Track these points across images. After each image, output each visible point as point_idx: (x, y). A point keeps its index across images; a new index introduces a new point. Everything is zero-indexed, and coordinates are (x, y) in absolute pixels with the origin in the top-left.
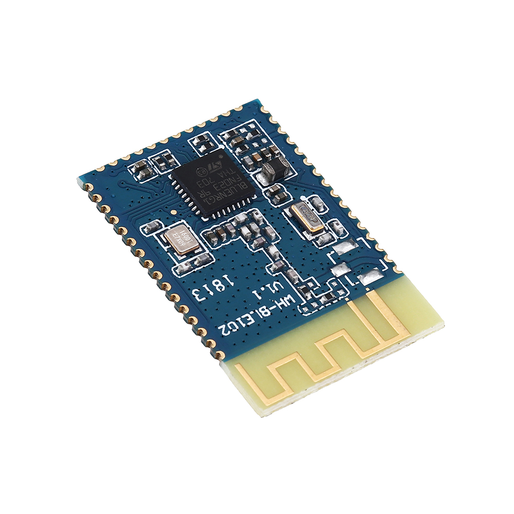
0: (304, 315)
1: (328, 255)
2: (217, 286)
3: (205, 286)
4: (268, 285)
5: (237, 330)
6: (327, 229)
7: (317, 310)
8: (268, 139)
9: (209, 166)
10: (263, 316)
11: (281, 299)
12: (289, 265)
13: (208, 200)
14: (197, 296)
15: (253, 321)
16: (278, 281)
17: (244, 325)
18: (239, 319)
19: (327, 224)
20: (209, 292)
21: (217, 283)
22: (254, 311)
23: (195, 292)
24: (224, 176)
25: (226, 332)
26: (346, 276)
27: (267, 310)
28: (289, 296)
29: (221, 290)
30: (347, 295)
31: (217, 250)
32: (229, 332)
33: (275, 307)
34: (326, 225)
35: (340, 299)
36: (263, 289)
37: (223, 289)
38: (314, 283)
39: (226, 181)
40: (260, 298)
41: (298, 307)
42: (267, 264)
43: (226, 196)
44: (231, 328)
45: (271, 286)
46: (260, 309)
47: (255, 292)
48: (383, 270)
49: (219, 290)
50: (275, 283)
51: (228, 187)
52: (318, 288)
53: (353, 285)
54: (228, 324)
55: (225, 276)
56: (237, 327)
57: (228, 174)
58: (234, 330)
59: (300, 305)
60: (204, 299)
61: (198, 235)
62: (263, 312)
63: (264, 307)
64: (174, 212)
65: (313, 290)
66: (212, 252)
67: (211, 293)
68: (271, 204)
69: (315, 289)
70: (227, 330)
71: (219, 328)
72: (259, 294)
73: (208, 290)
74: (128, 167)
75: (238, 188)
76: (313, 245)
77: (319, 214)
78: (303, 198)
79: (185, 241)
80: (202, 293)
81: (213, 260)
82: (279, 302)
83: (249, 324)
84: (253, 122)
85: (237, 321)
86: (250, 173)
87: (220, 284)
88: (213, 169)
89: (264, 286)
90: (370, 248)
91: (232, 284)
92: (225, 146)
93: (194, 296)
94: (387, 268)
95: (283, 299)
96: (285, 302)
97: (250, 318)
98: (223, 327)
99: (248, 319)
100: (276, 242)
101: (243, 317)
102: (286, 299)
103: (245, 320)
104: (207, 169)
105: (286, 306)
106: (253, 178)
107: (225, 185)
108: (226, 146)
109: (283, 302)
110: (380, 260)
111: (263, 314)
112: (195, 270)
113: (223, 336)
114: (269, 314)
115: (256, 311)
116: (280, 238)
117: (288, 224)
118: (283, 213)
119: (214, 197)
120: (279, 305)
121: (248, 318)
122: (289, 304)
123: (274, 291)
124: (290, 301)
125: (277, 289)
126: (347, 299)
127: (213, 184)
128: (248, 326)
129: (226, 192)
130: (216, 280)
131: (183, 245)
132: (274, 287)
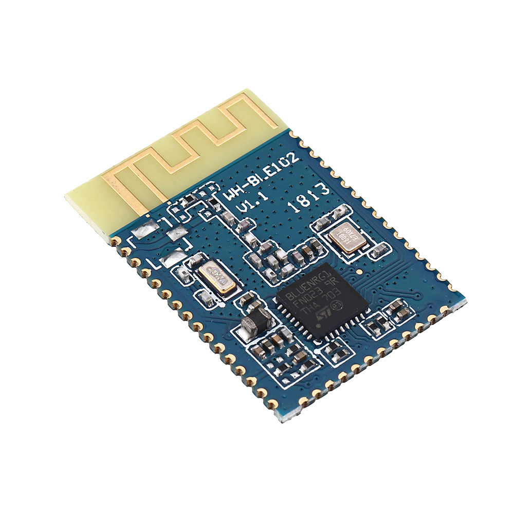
0: (213, 182)
1: (191, 247)
2: (305, 200)
3: (317, 199)
4: (252, 207)
5: (279, 160)
6: (194, 274)
7: (200, 188)
8: (267, 368)
9: (329, 313)
10: (255, 176)
11: (238, 195)
12: (232, 231)
13: (326, 276)
14: (324, 188)
15: (264, 170)
16: (242, 213)
17: (273, 165)
18: (279, 170)
19: (194, 280)
20: (312, 193)
21: (305, 203)
22: (264, 180)
23: (326, 191)
24: (312, 305)
25: (291, 156)
26: (172, 226)
27: (251, 182)
28: (229, 199)
29: (300, 197)
30: (169, 207)
31: (309, 237)
32: (287, 156)
33: (243, 187)
34: (196, 279)
35: (177, 203)
36: (258, 203)
37: (298, 198)
38: (205, 216)
39: (309, 299)
40: (260, 193)
41: (219, 190)
42: (255, 229)
43: (308, 282)
44: (287, 160)
45: (249, 207)
46: (258, 182)
47: (266, 199)
48: (132, 237)
49: (303, 196)
50: (245, 211)
51: (306, 292)
52: (200, 211)
53: (164, 219)
54: (289, 164)
55: (297, 211)
56: (280, 162)
57: (309, 307)
58: (283, 158)
59: (218, 191)
60: (316, 186)
61: (331, 251)
62: (255, 179)
63: (254, 185)
64: (359, 272)
65: (205, 208)
66: (314, 235)
67: (310, 192)
68: (256, 294)
69: (204, 209)
70: (290, 158)
71: (298, 159)
72: (260, 198)
73: (313, 195)
74: (415, 315)
75: (296, 293)
76: (208, 256)
77: (204, 289)
78: (223, 305)
79: (345, 233)
80: (318, 191)
81: (312, 226)
82: (239, 192)
83: (268, 167)
84: (285, 385)
85: (281, 168)
86: (283, 326)
87: (302, 202)
88: (326, 310)
89: (256, 206)
90: (147, 259)
91: (289, 204)
92: (314, 354)
93: (326, 188)
94: (128, 240)
95: (236, 196)
96: (234, 193)
97: (267, 172)
98: (294, 161)
99: (270, 171)
100: (248, 253)
101: (275, 173)
102: (233, 196)
103: (273, 169)
104: (331, 310)
105: (232, 189)
106: (279, 320)
107: (310, 294)
108: (312, 353)
109: (236, 192)
110: (135, 247)
111: (255, 178)
112: (329, 214)
113: (293, 152)
114: (249, 179)
115: (262, 180)
116: (243, 258)
117: (236, 275)
118: (243, 285)
119: (320, 280)
120: (239, 189)
121: (270, 173)
122: (229, 191)
123: (246, 202)
124: (228, 194)
125: (243, 204)
126: (169, 203)
127: (323, 294)
128: (269, 165)
129: (307, 286)
130: (306, 206)
131: (346, 229)
132: (246, 206)
